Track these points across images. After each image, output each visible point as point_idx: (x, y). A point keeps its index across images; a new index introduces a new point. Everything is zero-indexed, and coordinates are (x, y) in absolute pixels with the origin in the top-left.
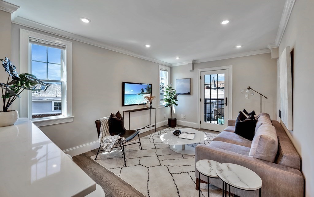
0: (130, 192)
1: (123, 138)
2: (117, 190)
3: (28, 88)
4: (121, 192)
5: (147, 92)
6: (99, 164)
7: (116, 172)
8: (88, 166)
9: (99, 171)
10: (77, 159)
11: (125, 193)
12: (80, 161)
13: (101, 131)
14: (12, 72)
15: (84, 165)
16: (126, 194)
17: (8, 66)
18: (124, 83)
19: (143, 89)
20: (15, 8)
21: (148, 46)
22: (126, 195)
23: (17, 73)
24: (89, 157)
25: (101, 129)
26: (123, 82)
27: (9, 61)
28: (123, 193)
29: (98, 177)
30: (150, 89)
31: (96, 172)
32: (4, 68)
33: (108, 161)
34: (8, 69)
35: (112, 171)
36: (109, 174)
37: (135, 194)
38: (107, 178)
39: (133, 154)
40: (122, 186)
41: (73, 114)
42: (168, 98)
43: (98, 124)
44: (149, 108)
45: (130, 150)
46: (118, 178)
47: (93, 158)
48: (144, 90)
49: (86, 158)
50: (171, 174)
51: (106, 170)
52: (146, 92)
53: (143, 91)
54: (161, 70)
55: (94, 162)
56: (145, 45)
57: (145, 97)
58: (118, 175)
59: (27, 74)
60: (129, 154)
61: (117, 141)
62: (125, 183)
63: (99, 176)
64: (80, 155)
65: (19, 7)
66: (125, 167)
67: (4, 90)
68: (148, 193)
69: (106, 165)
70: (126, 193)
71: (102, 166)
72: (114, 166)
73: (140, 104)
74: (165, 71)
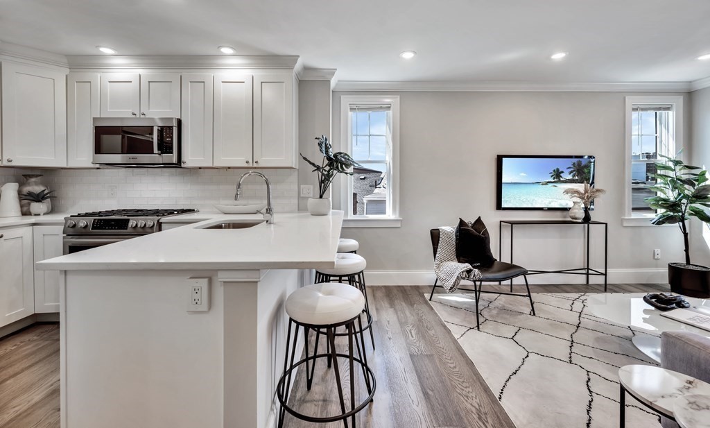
0: (466, 370)
1: (476, 270)
2: (444, 357)
3: (343, 171)
4: (449, 361)
5: (574, 176)
6: (432, 309)
7: (456, 332)
8: (415, 305)
9: (428, 317)
10: (405, 290)
11: (455, 367)
12: (407, 295)
13: (439, 249)
14: (327, 152)
15: (411, 302)
16: (457, 369)
17: (324, 145)
18: (500, 159)
19: (558, 169)
20: (332, 72)
21: (558, 56)
22: (454, 370)
23: (332, 152)
24: (423, 293)
25: (439, 246)
26: (498, 156)
27: (326, 140)
28: (452, 366)
29: (423, 326)
30: (582, 170)
31: (423, 317)
32: (318, 148)
33: (450, 309)
34: (324, 149)
35: (448, 326)
36: (442, 328)
37: (475, 378)
38: (435, 332)
39: (508, 317)
40: (456, 354)
41: (400, 216)
42: (672, 195)
43: (435, 236)
44: (580, 221)
45: (504, 306)
46: (455, 341)
47: (427, 296)
48: (562, 172)
49: (417, 293)
50: (590, 392)
51: (440, 321)
52: (570, 177)
53: (557, 174)
54: (634, 109)
55: (426, 303)
56: (552, 54)
57: (567, 192)
58: (456, 337)
59: (340, 153)
60: (497, 314)
61: (462, 272)
62: (463, 355)
63: (425, 325)
64: (411, 286)
65: (336, 69)
66: (477, 331)
67: (320, 174)
68: (502, 390)
69: (443, 314)
70: (458, 367)
71: (436, 314)
72: (456, 320)
73: (550, 209)
74: (660, 109)
